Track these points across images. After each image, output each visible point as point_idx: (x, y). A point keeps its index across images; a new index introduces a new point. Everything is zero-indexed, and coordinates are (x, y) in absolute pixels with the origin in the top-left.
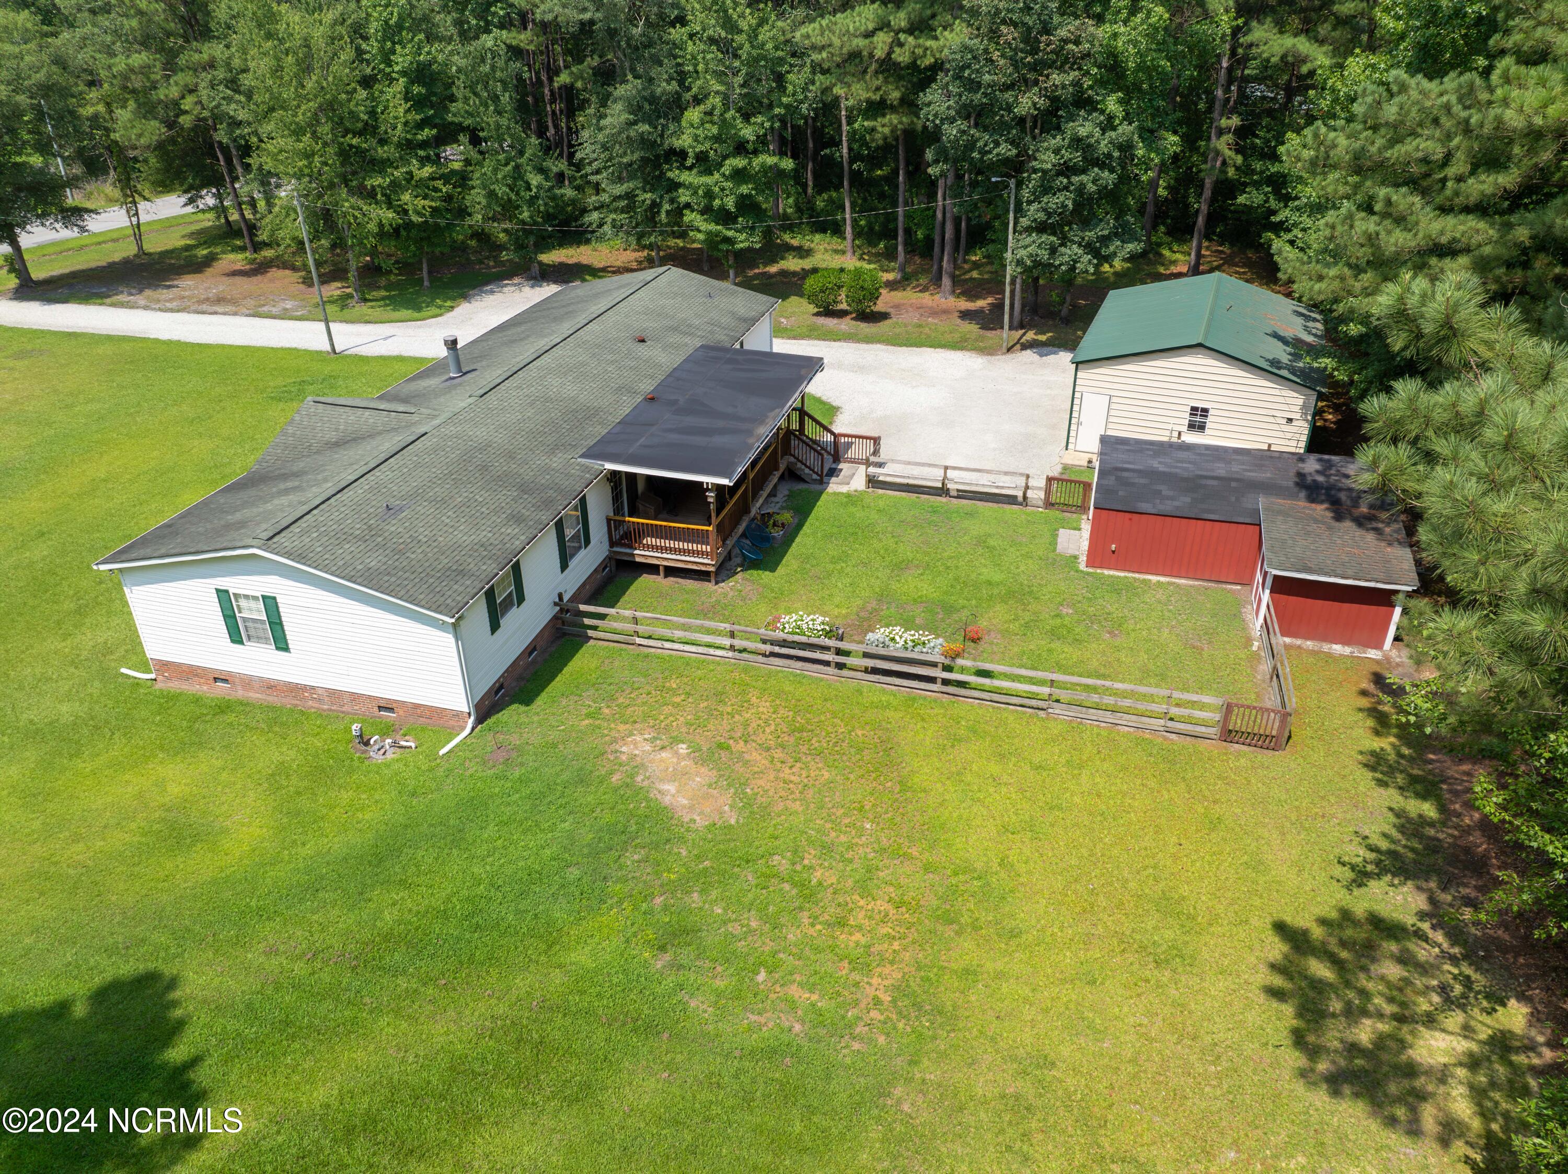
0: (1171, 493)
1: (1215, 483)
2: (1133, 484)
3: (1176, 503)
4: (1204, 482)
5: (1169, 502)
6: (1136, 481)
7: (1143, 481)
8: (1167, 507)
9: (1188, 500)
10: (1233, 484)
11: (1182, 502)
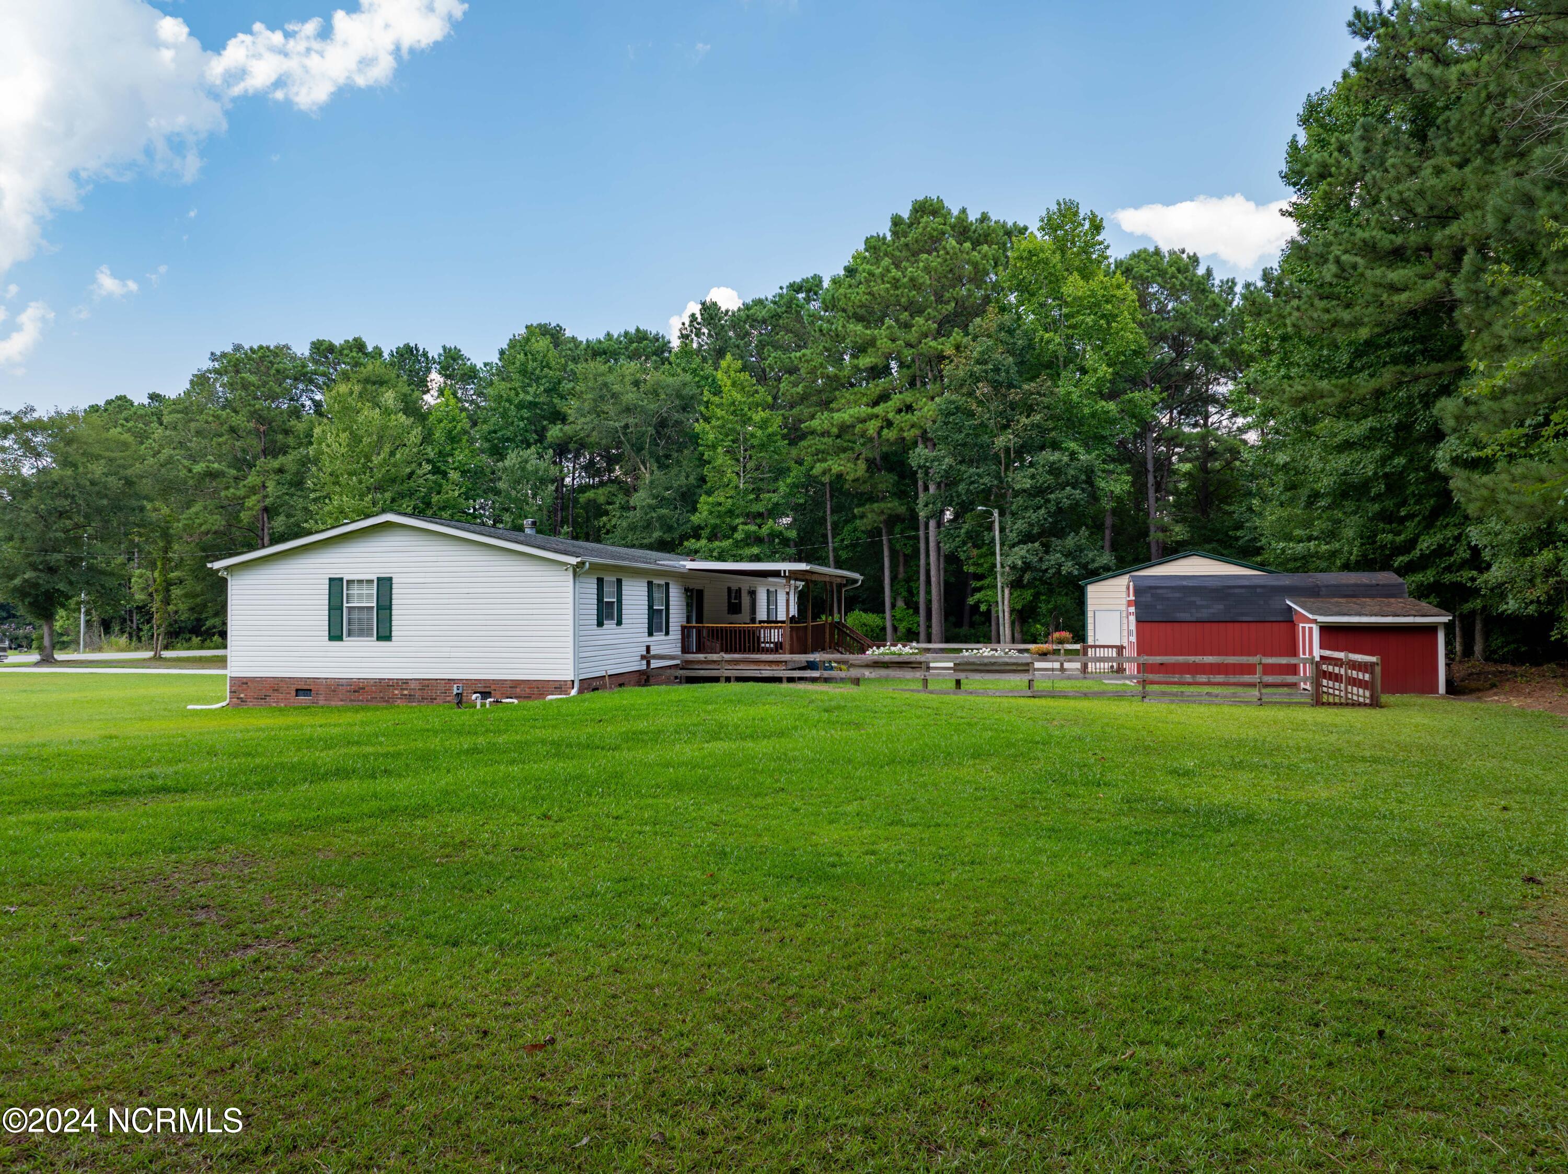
0: (1204, 603)
1: (1243, 591)
2: (1168, 599)
3: (1212, 611)
4: (1232, 591)
5: (1205, 611)
6: (1170, 595)
7: (1177, 595)
8: (1204, 614)
9: (1221, 607)
10: (1258, 590)
11: (1217, 608)
